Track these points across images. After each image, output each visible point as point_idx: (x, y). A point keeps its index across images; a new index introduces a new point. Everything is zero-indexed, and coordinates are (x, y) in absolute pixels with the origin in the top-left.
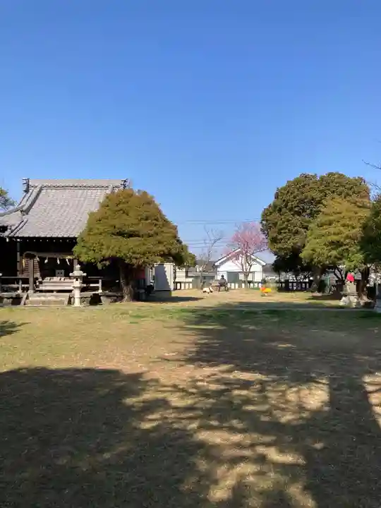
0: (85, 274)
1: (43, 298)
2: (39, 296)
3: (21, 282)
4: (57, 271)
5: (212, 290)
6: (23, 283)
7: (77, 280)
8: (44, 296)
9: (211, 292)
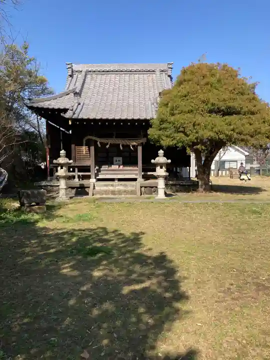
0: (169, 161)
1: (111, 188)
2: (106, 186)
3: (76, 170)
4: (115, 159)
5: (249, 178)
6: (79, 171)
7: (161, 168)
8: (112, 185)
9: (249, 179)
